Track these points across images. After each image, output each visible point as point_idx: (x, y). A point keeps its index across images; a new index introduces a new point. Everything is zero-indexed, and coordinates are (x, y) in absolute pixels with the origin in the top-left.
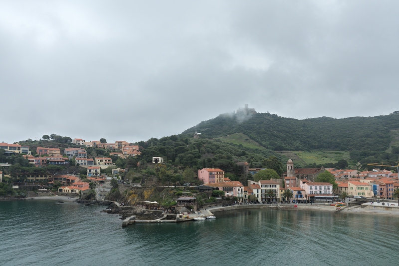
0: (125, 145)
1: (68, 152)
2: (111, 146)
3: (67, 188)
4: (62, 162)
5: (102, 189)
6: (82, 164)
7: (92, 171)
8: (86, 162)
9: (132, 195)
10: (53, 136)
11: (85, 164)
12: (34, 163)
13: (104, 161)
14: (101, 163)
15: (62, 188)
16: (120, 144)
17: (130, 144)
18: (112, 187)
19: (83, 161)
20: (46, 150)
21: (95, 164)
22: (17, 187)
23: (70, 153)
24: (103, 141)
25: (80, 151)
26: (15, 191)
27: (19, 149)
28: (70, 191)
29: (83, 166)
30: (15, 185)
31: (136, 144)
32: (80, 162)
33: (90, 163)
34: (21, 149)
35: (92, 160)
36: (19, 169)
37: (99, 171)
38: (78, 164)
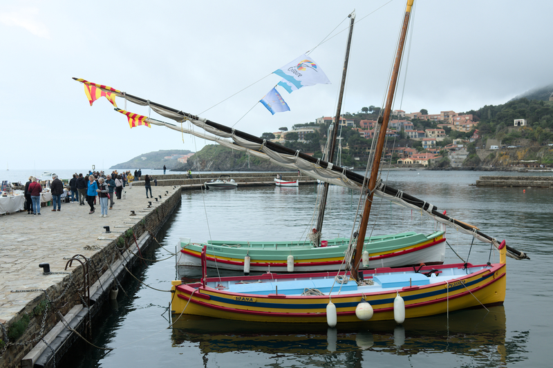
0: (454, 116)
1: (394, 124)
2: (435, 117)
3: (408, 160)
4: (391, 135)
5: (456, 157)
6: (412, 136)
7: (428, 143)
8: (417, 134)
9: (504, 156)
10: (371, 108)
11: (415, 136)
12: (364, 136)
13: (436, 132)
14: (433, 135)
15: (401, 160)
16: (446, 114)
17: (460, 114)
18: (468, 153)
19: (414, 133)
20: (371, 123)
21: (427, 136)
22: (358, 159)
23: (396, 125)
24: (424, 112)
25: (406, 123)
26: (358, 163)
27: (344, 123)
28: (412, 163)
29: (414, 139)
30: (356, 156)
31: (468, 113)
32: (410, 134)
33: (421, 135)
34: (346, 122)
35: (422, 132)
36: (358, 140)
37: (435, 142)
38: (408, 137)
